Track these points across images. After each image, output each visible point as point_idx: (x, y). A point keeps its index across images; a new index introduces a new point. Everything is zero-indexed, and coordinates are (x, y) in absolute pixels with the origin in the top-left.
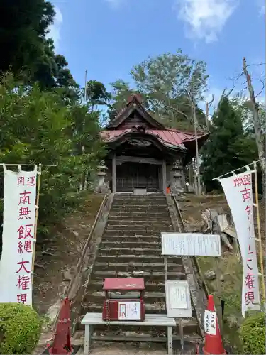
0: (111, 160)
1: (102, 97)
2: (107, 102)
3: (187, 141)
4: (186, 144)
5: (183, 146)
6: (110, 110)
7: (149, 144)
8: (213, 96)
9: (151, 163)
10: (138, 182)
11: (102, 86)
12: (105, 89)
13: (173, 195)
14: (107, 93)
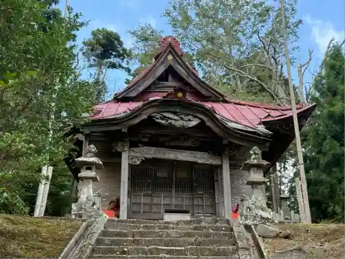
0: (119, 155)
1: (115, 56)
2: (124, 65)
3: (269, 119)
4: (267, 124)
5: (262, 129)
6: (131, 78)
7: (194, 123)
8: (310, 54)
9: (200, 161)
10: (174, 201)
11: (118, 39)
12: (121, 44)
13: (249, 222)
14: (124, 50)
